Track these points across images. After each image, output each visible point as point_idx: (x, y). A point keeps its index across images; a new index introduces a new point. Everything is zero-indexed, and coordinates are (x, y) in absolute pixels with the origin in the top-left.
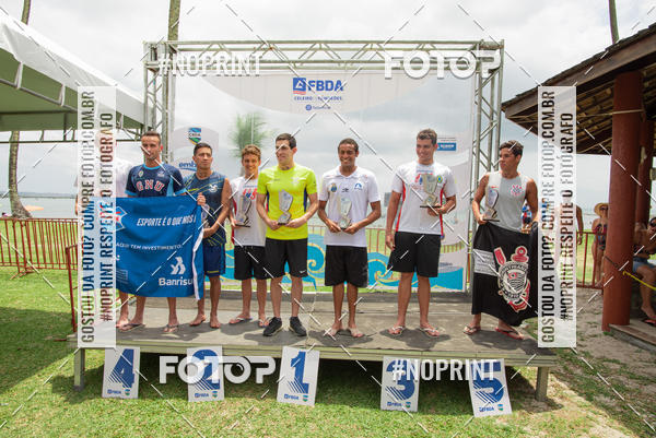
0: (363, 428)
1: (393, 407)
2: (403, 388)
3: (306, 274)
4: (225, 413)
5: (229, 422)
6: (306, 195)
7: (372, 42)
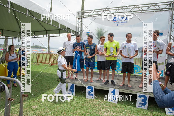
0: (131, 112)
1: (139, 107)
2: (143, 102)
3: (116, 70)
4: (94, 102)
5: (96, 105)
6: (117, 49)
7: (136, 5)
